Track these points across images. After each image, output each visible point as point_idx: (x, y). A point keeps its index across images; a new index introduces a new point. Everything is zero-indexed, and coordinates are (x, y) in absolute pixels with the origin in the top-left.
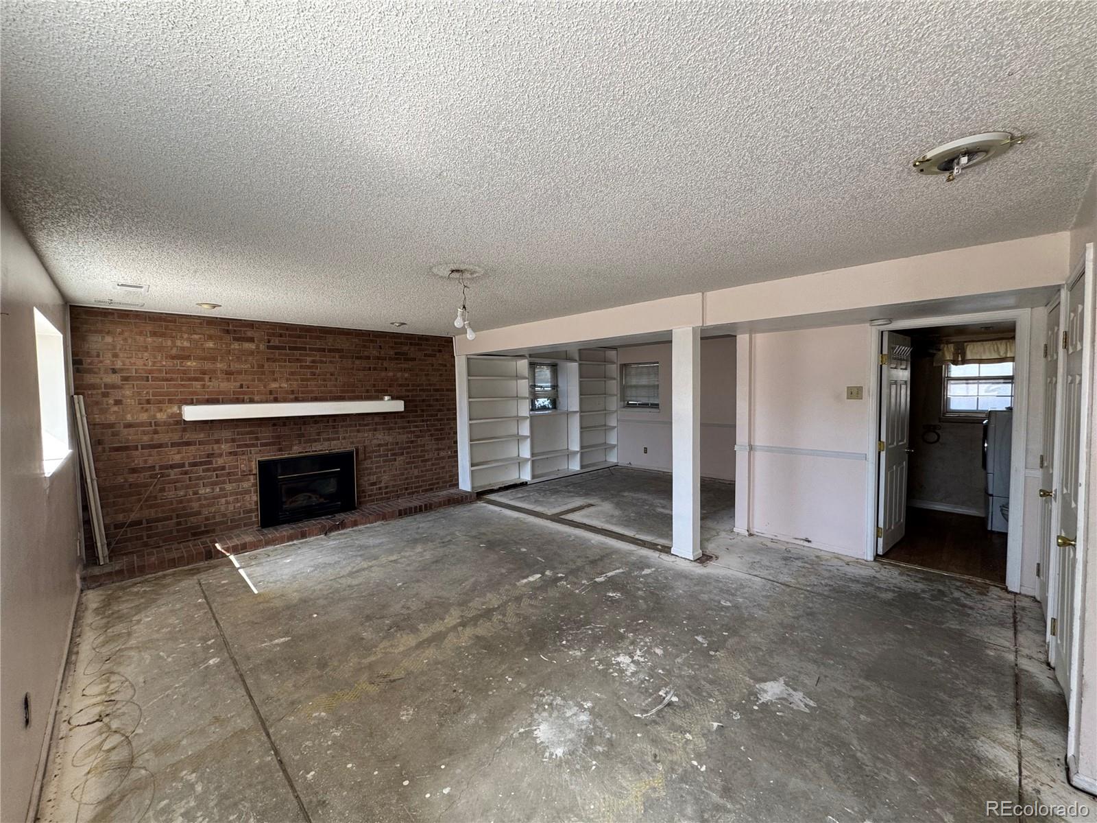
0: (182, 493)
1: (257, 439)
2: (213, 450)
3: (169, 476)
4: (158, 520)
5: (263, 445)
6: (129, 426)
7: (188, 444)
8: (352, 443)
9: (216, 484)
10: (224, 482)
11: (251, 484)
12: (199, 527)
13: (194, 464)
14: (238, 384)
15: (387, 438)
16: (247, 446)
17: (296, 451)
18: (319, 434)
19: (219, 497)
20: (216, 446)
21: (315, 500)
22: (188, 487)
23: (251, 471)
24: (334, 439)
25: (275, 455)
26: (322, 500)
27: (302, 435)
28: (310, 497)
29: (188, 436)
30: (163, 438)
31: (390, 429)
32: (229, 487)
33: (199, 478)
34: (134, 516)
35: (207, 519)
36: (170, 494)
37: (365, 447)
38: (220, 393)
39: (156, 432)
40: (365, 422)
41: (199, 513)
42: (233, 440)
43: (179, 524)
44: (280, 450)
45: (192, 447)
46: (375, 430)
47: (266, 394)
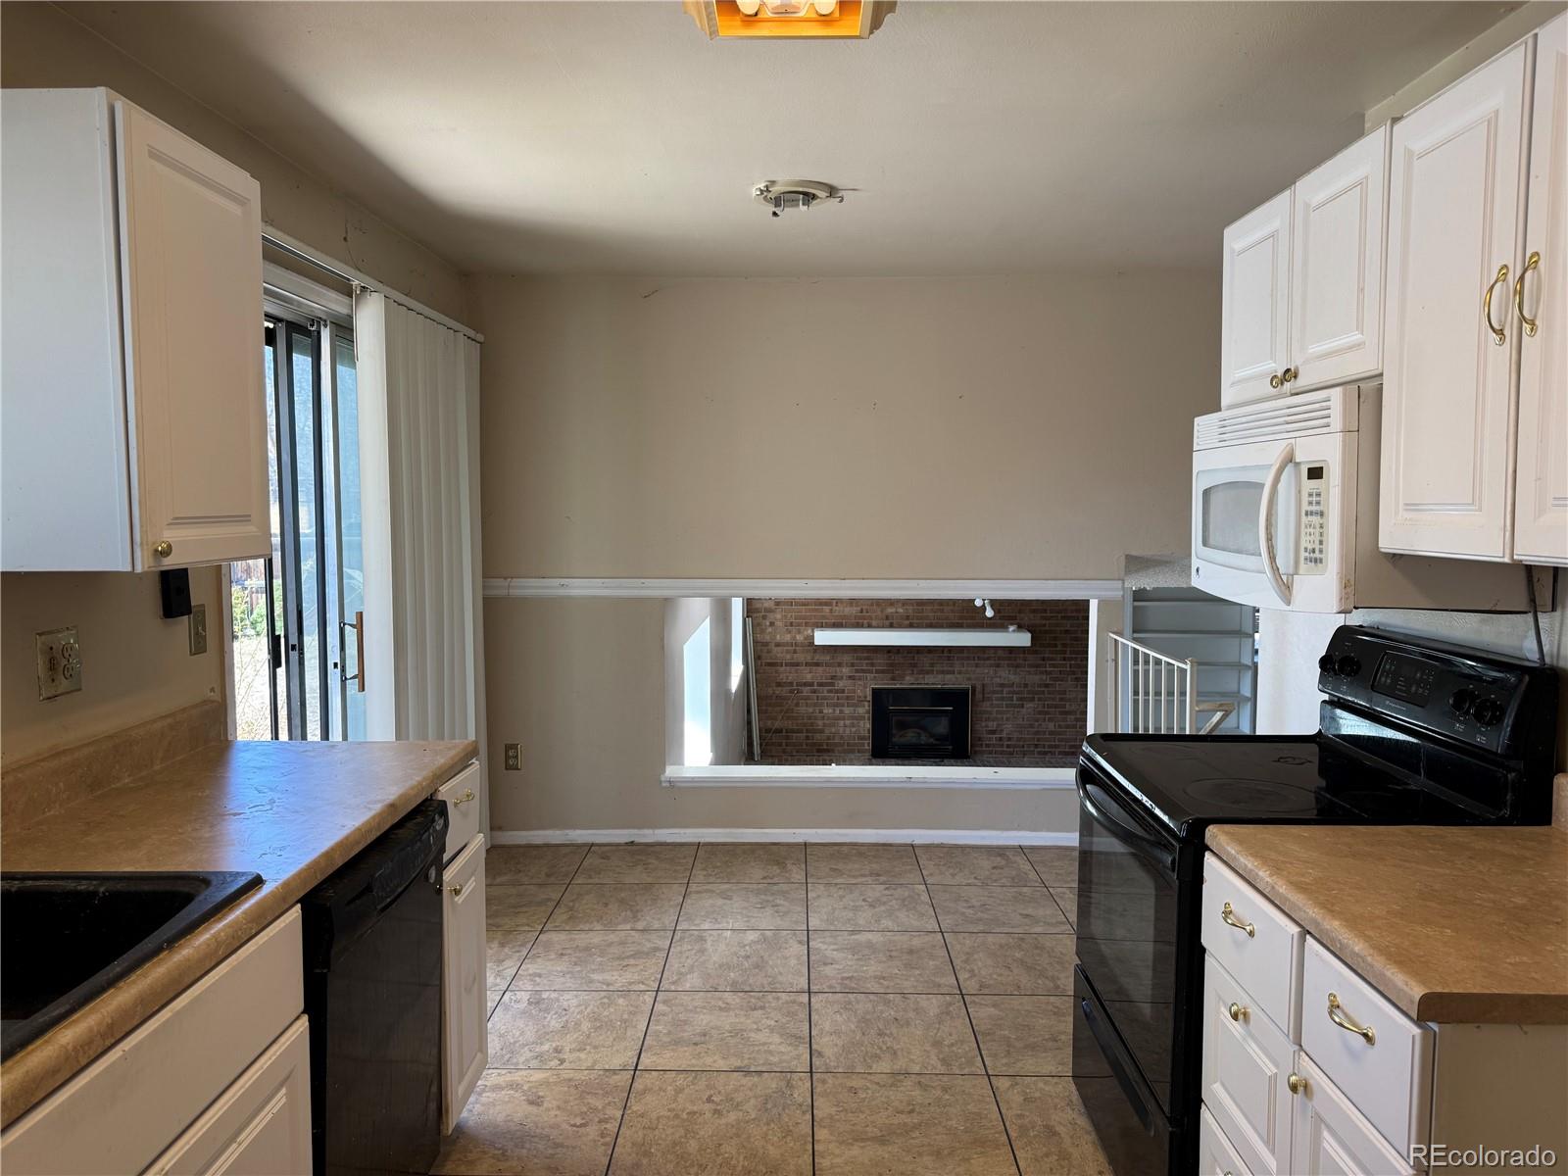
0: (811, 710)
1: (872, 665)
2: (836, 672)
3: (802, 692)
4: (793, 731)
5: (877, 672)
6: (778, 645)
7: (817, 664)
8: (969, 679)
9: (837, 705)
10: (843, 706)
11: (865, 709)
12: (821, 744)
13: (821, 684)
14: (859, 609)
15: (1012, 677)
16: (863, 671)
17: (908, 682)
18: (932, 665)
19: (838, 719)
20: (838, 669)
21: (924, 739)
22: (815, 705)
23: (866, 697)
24: (949, 672)
25: (888, 684)
26: (932, 740)
27: (915, 665)
28: (919, 734)
29: (818, 658)
30: (800, 657)
31: (1017, 666)
32: (847, 710)
33: (824, 698)
34: (777, 724)
35: (829, 738)
36: (802, 709)
37: (983, 685)
38: (844, 617)
39: (795, 652)
40: (986, 656)
41: (822, 731)
42: (853, 665)
43: (807, 738)
44: (893, 679)
45: (820, 669)
46: (998, 666)
47: (882, 619)
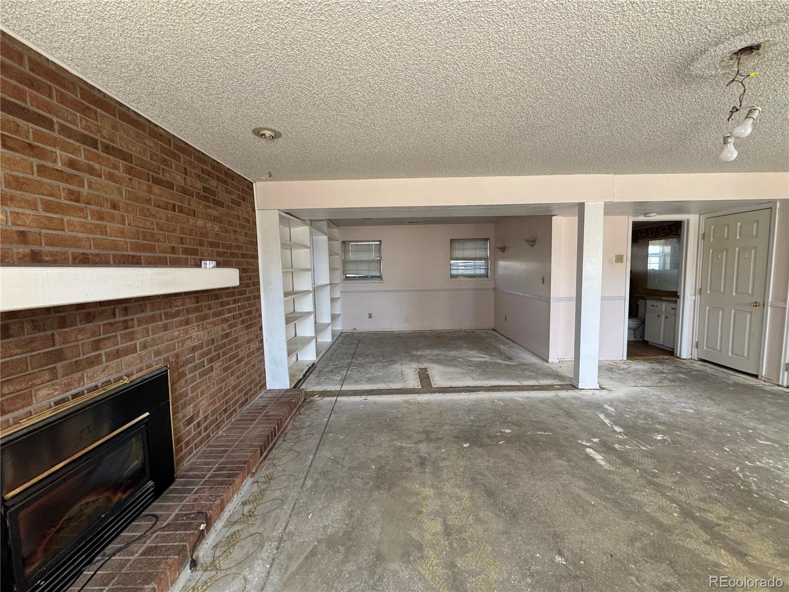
15: (201, 334)
24: (127, 352)
26: (118, 496)
37: (178, 356)
40: (174, 309)
